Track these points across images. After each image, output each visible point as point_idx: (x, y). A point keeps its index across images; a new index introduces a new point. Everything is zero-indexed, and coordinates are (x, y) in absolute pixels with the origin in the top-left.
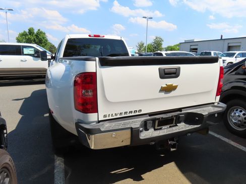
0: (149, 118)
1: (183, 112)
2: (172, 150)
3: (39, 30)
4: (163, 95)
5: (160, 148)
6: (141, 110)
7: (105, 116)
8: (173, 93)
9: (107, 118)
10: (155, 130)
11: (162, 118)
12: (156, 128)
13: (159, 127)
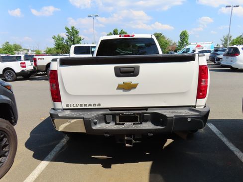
0: (109, 112)
1: (148, 111)
2: (127, 145)
3: (122, 31)
4: (121, 92)
5: (119, 142)
6: (100, 104)
7: (67, 106)
8: (133, 92)
9: (70, 108)
10: (116, 124)
11: (123, 114)
12: (118, 122)
13: (121, 123)
